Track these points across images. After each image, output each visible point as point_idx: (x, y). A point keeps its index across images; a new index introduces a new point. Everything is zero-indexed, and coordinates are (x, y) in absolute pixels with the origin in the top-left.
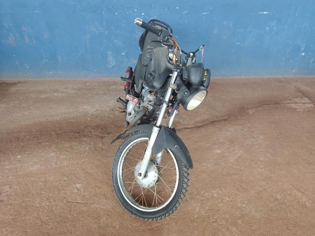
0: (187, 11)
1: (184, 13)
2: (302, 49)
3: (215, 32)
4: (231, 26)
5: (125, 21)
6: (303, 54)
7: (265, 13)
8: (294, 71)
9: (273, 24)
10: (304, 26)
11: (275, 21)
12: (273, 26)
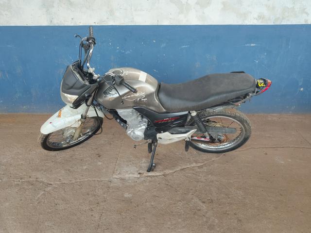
0: (165, 45)
1: (162, 46)
2: (300, 84)
3: (197, 66)
4: (215, 59)
5: (99, 55)
6: (302, 89)
7: (252, 45)
8: (293, 108)
9: (263, 57)
11: (265, 54)
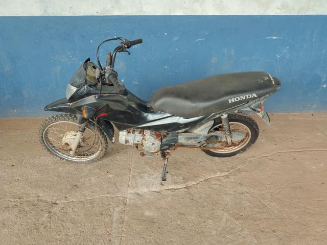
0: (178, 38)
1: (174, 40)
3: (213, 61)
4: (233, 53)
6: (325, 86)
7: (274, 38)
8: (314, 107)
9: (285, 51)
10: (323, 52)
11: (288, 47)
12: (285, 53)
